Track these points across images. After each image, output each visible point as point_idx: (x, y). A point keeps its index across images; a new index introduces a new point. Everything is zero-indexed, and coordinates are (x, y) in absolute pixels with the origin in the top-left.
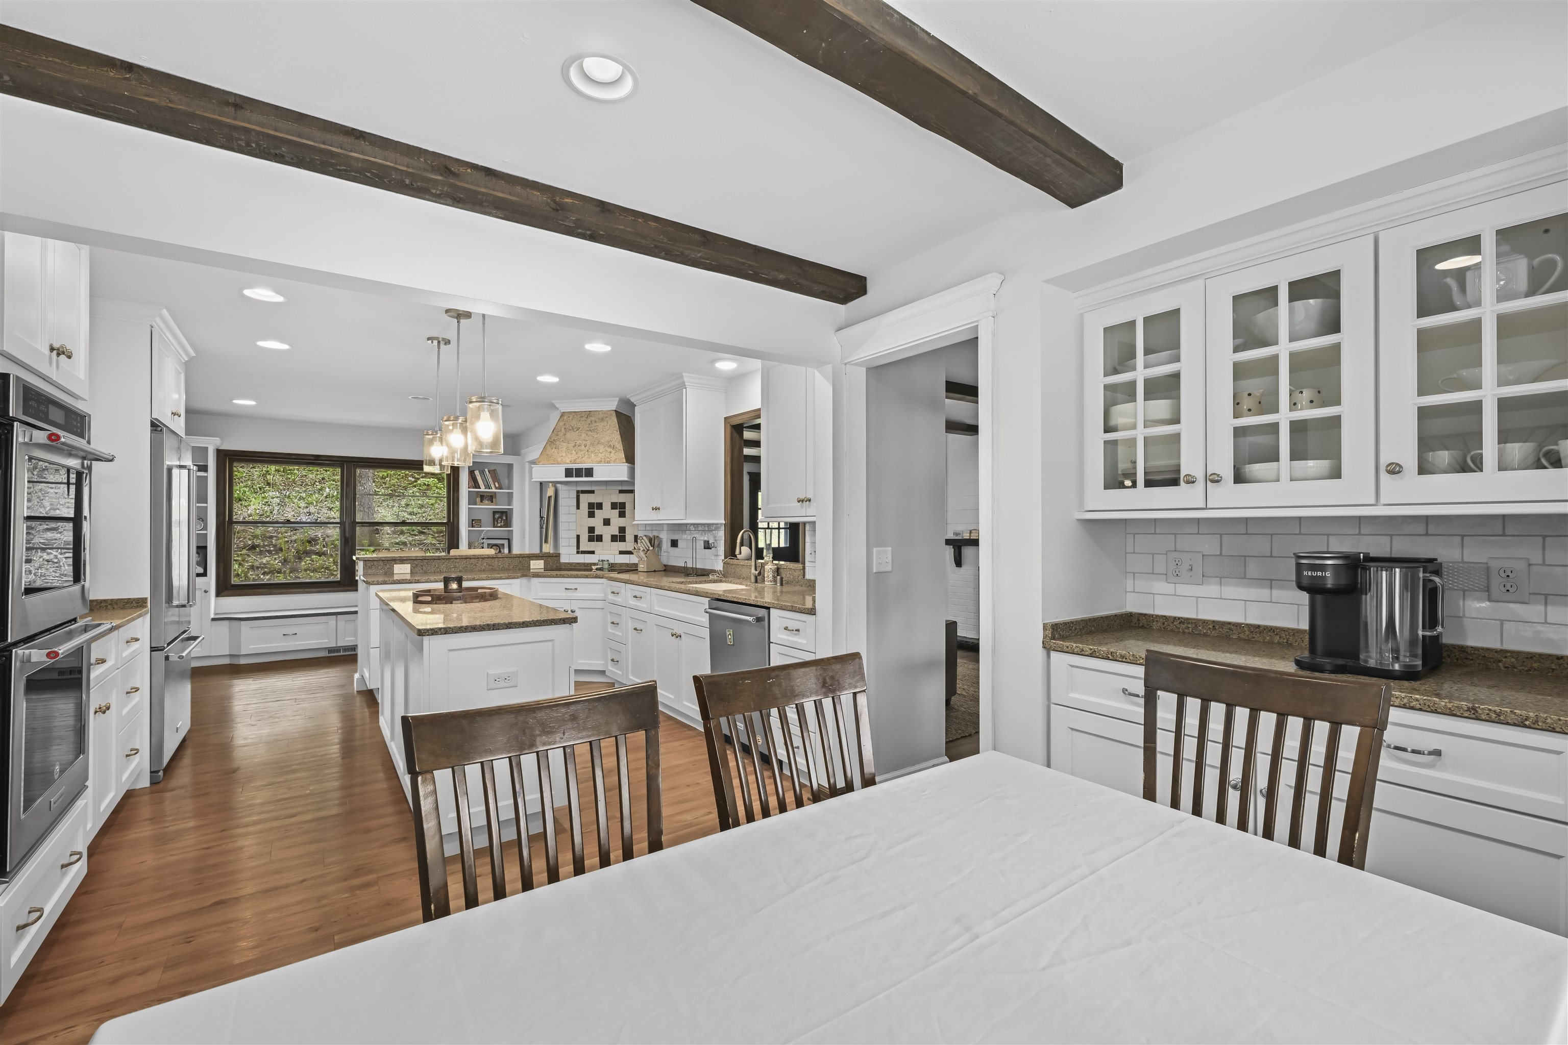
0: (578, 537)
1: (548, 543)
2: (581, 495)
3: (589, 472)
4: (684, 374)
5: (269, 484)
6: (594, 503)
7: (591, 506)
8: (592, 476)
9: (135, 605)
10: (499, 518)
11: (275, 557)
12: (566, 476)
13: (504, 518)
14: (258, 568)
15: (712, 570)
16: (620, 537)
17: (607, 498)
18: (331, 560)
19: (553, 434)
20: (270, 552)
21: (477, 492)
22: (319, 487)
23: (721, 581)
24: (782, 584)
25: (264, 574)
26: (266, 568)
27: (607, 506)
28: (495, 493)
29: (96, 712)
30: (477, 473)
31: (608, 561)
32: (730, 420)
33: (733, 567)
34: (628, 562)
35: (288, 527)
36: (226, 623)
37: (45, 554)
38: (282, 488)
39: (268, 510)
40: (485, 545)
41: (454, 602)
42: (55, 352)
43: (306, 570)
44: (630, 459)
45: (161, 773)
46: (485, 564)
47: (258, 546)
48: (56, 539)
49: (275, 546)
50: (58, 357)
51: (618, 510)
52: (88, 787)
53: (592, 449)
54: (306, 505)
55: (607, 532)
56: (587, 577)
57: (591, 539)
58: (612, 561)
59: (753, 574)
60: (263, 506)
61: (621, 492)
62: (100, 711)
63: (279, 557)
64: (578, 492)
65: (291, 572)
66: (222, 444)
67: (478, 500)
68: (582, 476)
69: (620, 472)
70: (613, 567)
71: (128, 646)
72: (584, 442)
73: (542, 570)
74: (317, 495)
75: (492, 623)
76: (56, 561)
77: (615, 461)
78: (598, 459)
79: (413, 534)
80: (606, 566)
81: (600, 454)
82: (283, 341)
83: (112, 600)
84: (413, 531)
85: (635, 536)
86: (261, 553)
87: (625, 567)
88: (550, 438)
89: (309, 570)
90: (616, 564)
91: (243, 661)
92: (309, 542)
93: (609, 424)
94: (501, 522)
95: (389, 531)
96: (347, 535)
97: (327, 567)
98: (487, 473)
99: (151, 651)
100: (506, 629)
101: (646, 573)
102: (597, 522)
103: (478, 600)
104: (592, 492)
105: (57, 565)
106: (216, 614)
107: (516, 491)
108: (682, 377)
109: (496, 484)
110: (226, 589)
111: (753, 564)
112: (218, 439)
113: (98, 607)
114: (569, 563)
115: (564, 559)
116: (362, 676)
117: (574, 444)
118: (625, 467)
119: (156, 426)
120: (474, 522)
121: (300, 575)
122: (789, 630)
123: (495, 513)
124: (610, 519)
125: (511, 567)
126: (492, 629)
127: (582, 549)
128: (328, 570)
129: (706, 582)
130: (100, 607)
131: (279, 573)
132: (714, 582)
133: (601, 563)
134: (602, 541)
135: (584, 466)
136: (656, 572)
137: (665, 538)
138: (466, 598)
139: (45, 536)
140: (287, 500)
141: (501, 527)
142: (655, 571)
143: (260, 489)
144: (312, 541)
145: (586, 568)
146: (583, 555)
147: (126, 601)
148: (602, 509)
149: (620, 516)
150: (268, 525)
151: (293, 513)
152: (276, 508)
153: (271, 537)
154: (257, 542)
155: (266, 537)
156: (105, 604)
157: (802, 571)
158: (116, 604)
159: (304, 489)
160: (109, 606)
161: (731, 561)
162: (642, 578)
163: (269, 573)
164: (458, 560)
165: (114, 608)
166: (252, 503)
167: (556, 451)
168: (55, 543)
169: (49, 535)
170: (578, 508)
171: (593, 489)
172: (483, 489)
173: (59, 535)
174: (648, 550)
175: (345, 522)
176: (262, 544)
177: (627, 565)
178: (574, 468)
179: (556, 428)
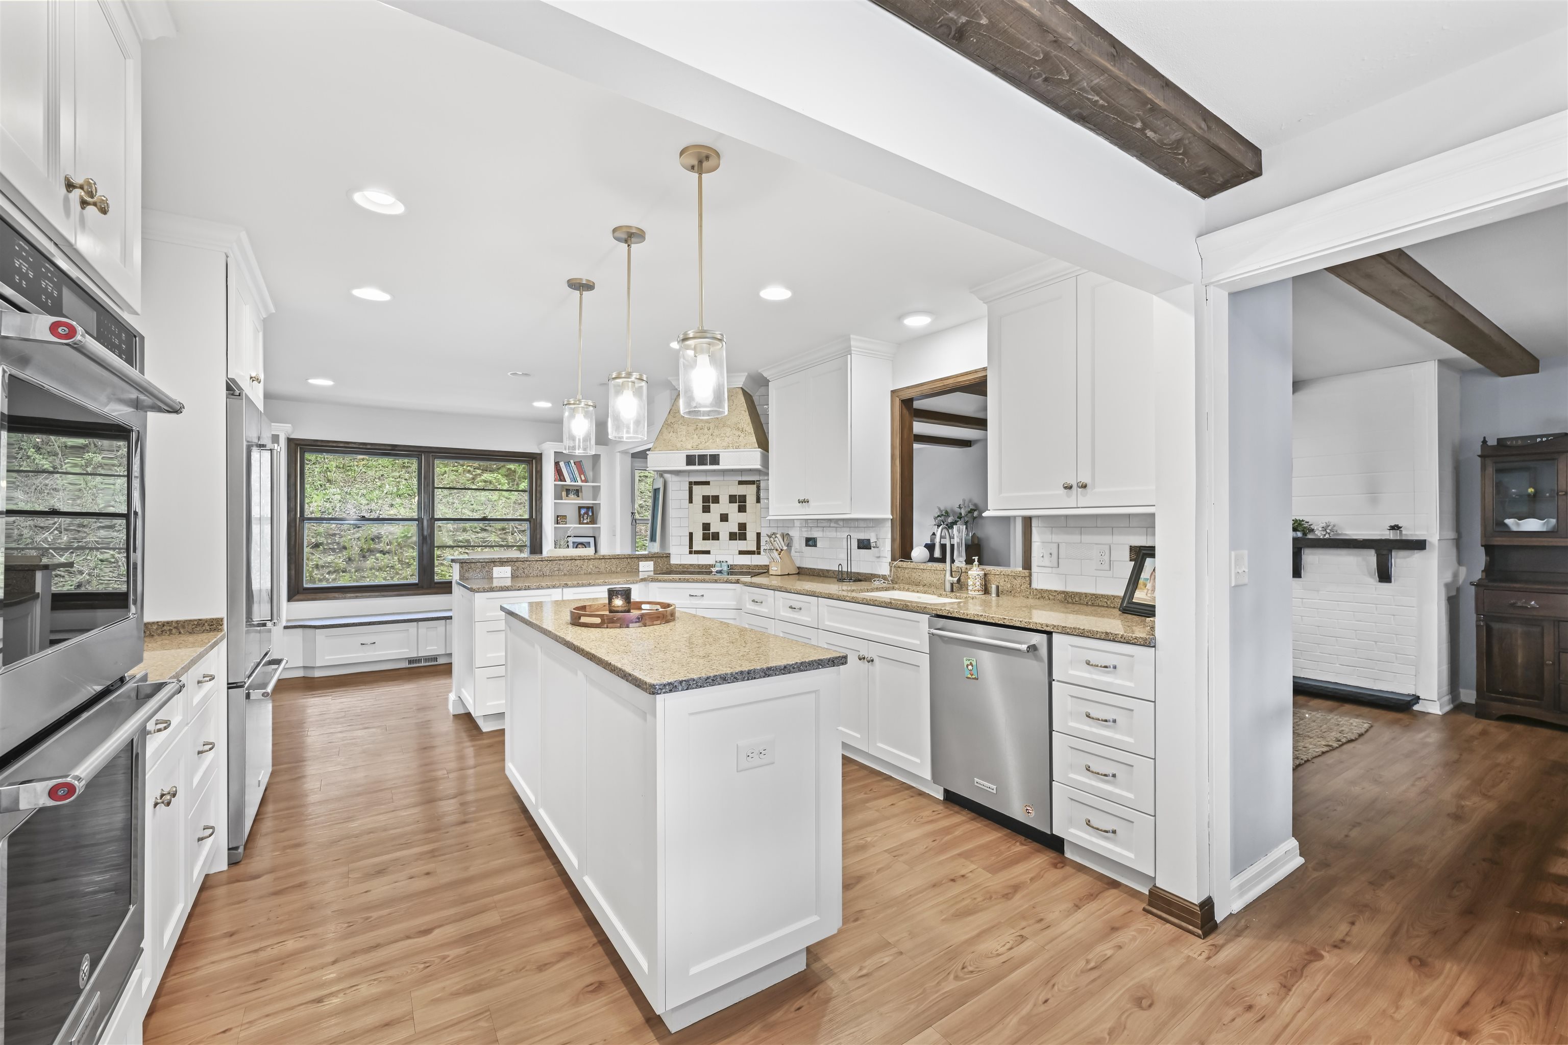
0: (691, 535)
1: (655, 541)
2: (695, 487)
3: (715, 459)
4: (852, 336)
5: (329, 481)
6: (709, 496)
7: (706, 499)
8: (718, 464)
9: (208, 628)
10: (585, 513)
11: (339, 555)
12: (687, 464)
13: (590, 514)
14: (323, 567)
15: (872, 574)
16: (740, 534)
17: (724, 489)
18: (396, 558)
19: (670, 416)
20: (333, 550)
21: (563, 486)
22: (378, 484)
23: (893, 589)
24: (998, 595)
25: (329, 573)
26: (331, 566)
27: (724, 499)
28: (581, 487)
29: (156, 805)
30: (562, 464)
31: (727, 562)
32: (900, 393)
33: (906, 571)
34: (749, 563)
35: (350, 524)
36: (300, 630)
37: (98, 553)
38: (342, 484)
39: (330, 507)
40: (571, 544)
41: (631, 625)
42: (77, 194)
43: (371, 569)
44: (763, 443)
45: (241, 850)
46: (591, 566)
47: (321, 544)
48: (112, 538)
49: (338, 544)
50: (83, 208)
51: (738, 504)
52: (143, 950)
53: (716, 432)
54: (367, 502)
55: (726, 530)
56: (703, 581)
57: (706, 537)
58: (730, 563)
59: (949, 581)
60: (325, 503)
61: (741, 483)
62: (163, 802)
63: (343, 556)
64: (691, 483)
65: (356, 571)
66: (293, 432)
67: (564, 494)
68: (706, 464)
69: (751, 459)
70: (733, 570)
71: (200, 687)
72: (707, 425)
73: (652, 574)
74: (377, 492)
75: (747, 670)
76: (113, 560)
77: (745, 446)
78: (725, 444)
79: (476, 532)
80: (725, 568)
81: (726, 439)
82: (385, 289)
83: (177, 622)
84: (475, 528)
85: (757, 533)
86: (325, 551)
87: (746, 569)
88: (666, 420)
89: (374, 569)
90: (736, 565)
91: (318, 674)
92: (373, 540)
93: (735, 404)
94: (587, 519)
95: (452, 529)
96: (425, 533)
97: (392, 566)
98: (573, 464)
99: (229, 688)
100: (764, 677)
101: (780, 577)
102: (713, 518)
103: (659, 622)
104: (707, 483)
105: (114, 565)
106: (288, 621)
107: (603, 483)
108: (849, 340)
109: (582, 476)
110: (297, 593)
111: (948, 568)
112: (290, 425)
113: (159, 632)
114: (680, 565)
115: (674, 560)
116: (459, 697)
117: (695, 427)
118: (757, 453)
119: (232, 389)
120: (560, 519)
121: (365, 574)
122: (1092, 665)
123: (580, 508)
124: (727, 514)
125: (619, 569)
126: (746, 678)
127: (695, 548)
128: (393, 569)
129: (872, 590)
130: (162, 631)
131: (343, 572)
132: (886, 590)
133: (719, 564)
134: (718, 539)
135: (709, 452)
136: (790, 576)
137: (798, 536)
138: (646, 620)
139: (98, 534)
140: (348, 496)
141: (587, 523)
142: (788, 574)
143: (321, 486)
144: (376, 538)
145: (704, 571)
146: (696, 555)
147: (196, 623)
148: (719, 503)
149: (739, 511)
150: (331, 522)
151: (355, 510)
152: (338, 505)
153: (334, 535)
154: (321, 540)
155: (330, 535)
156: (169, 628)
157: (1027, 579)
158: (183, 627)
159: (364, 486)
160: (174, 631)
161: (904, 564)
162: (775, 582)
163: (335, 572)
164: (562, 562)
165: (180, 633)
166: (313, 500)
167: (674, 435)
168: (112, 542)
169: (102, 533)
170: (691, 501)
171: (708, 480)
172: (568, 482)
173: (115, 534)
174: (782, 550)
175: (423, 519)
176: (325, 542)
177: (749, 566)
178: (697, 454)
179: (673, 408)
